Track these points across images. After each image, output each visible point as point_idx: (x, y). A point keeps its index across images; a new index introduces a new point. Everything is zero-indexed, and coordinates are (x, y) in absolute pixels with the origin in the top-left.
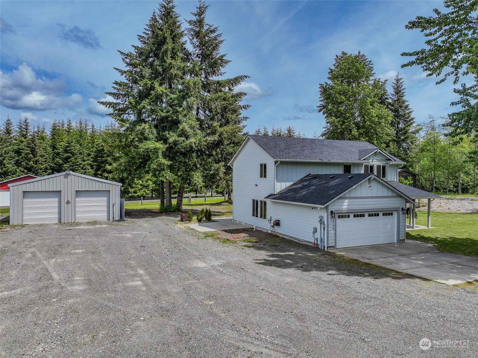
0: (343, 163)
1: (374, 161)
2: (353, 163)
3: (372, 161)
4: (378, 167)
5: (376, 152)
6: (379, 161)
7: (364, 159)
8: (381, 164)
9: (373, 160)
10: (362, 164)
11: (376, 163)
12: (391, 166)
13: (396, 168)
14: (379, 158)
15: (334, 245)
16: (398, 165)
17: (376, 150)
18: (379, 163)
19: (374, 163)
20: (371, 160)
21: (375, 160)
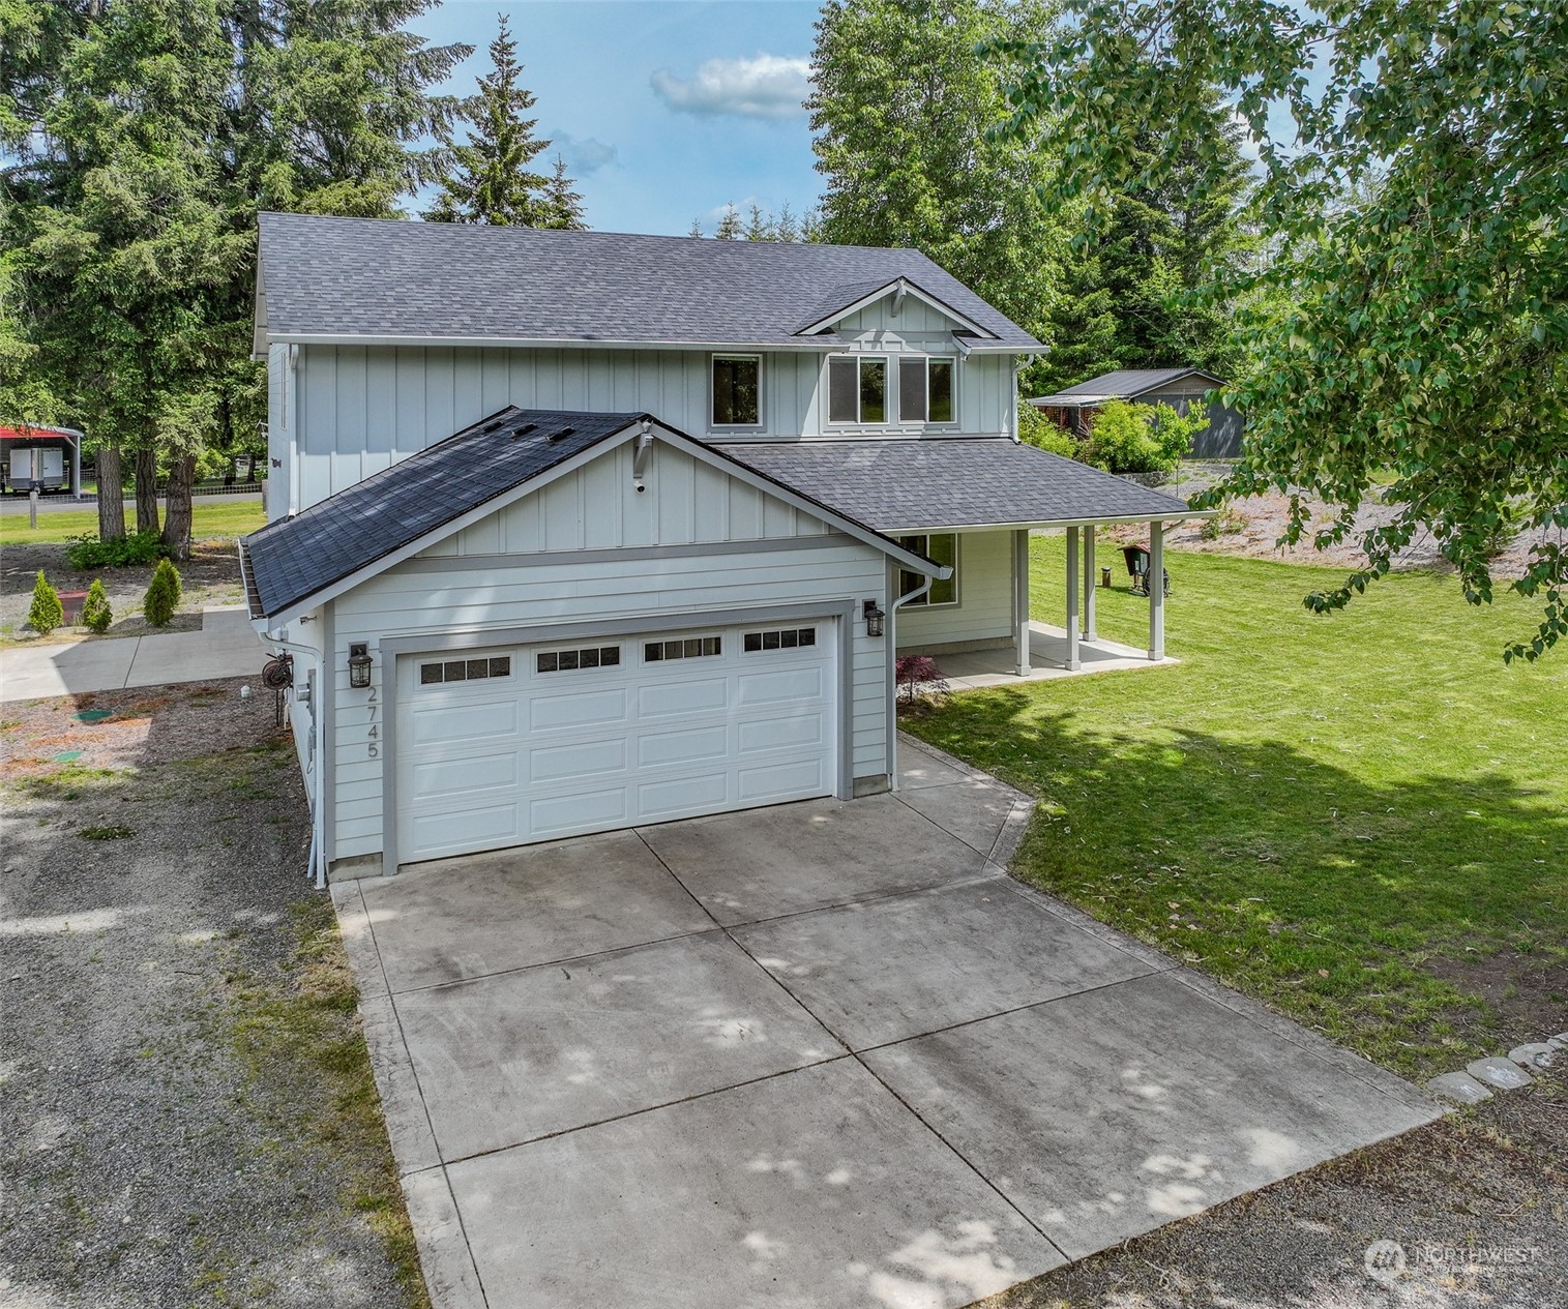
0: (708, 353)
1: (883, 339)
2: (765, 354)
3: (877, 340)
4: (909, 369)
5: (892, 296)
6: (911, 338)
7: (827, 331)
8: (926, 353)
9: (879, 334)
10: (818, 356)
11: (896, 348)
12: (980, 361)
13: (1005, 371)
14: (912, 322)
15: (376, 845)
16: (1012, 359)
17: (893, 288)
18: (912, 352)
19: (887, 348)
20: (870, 336)
21: (888, 336)
